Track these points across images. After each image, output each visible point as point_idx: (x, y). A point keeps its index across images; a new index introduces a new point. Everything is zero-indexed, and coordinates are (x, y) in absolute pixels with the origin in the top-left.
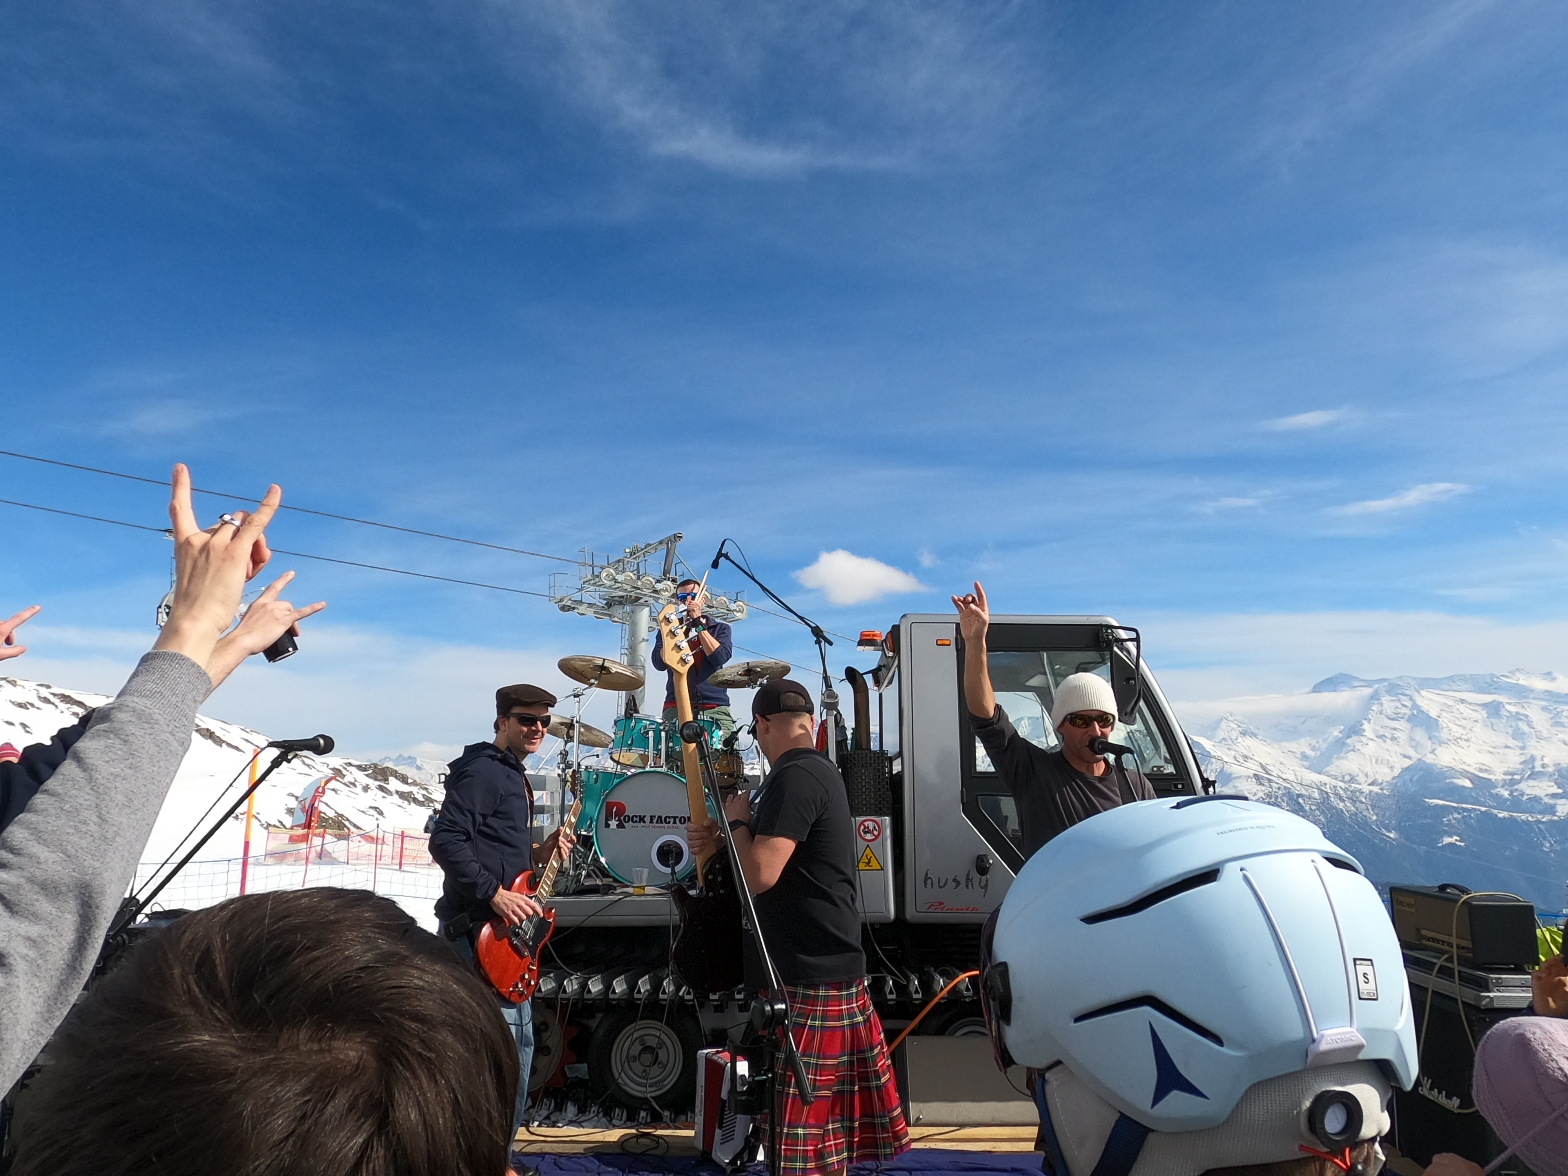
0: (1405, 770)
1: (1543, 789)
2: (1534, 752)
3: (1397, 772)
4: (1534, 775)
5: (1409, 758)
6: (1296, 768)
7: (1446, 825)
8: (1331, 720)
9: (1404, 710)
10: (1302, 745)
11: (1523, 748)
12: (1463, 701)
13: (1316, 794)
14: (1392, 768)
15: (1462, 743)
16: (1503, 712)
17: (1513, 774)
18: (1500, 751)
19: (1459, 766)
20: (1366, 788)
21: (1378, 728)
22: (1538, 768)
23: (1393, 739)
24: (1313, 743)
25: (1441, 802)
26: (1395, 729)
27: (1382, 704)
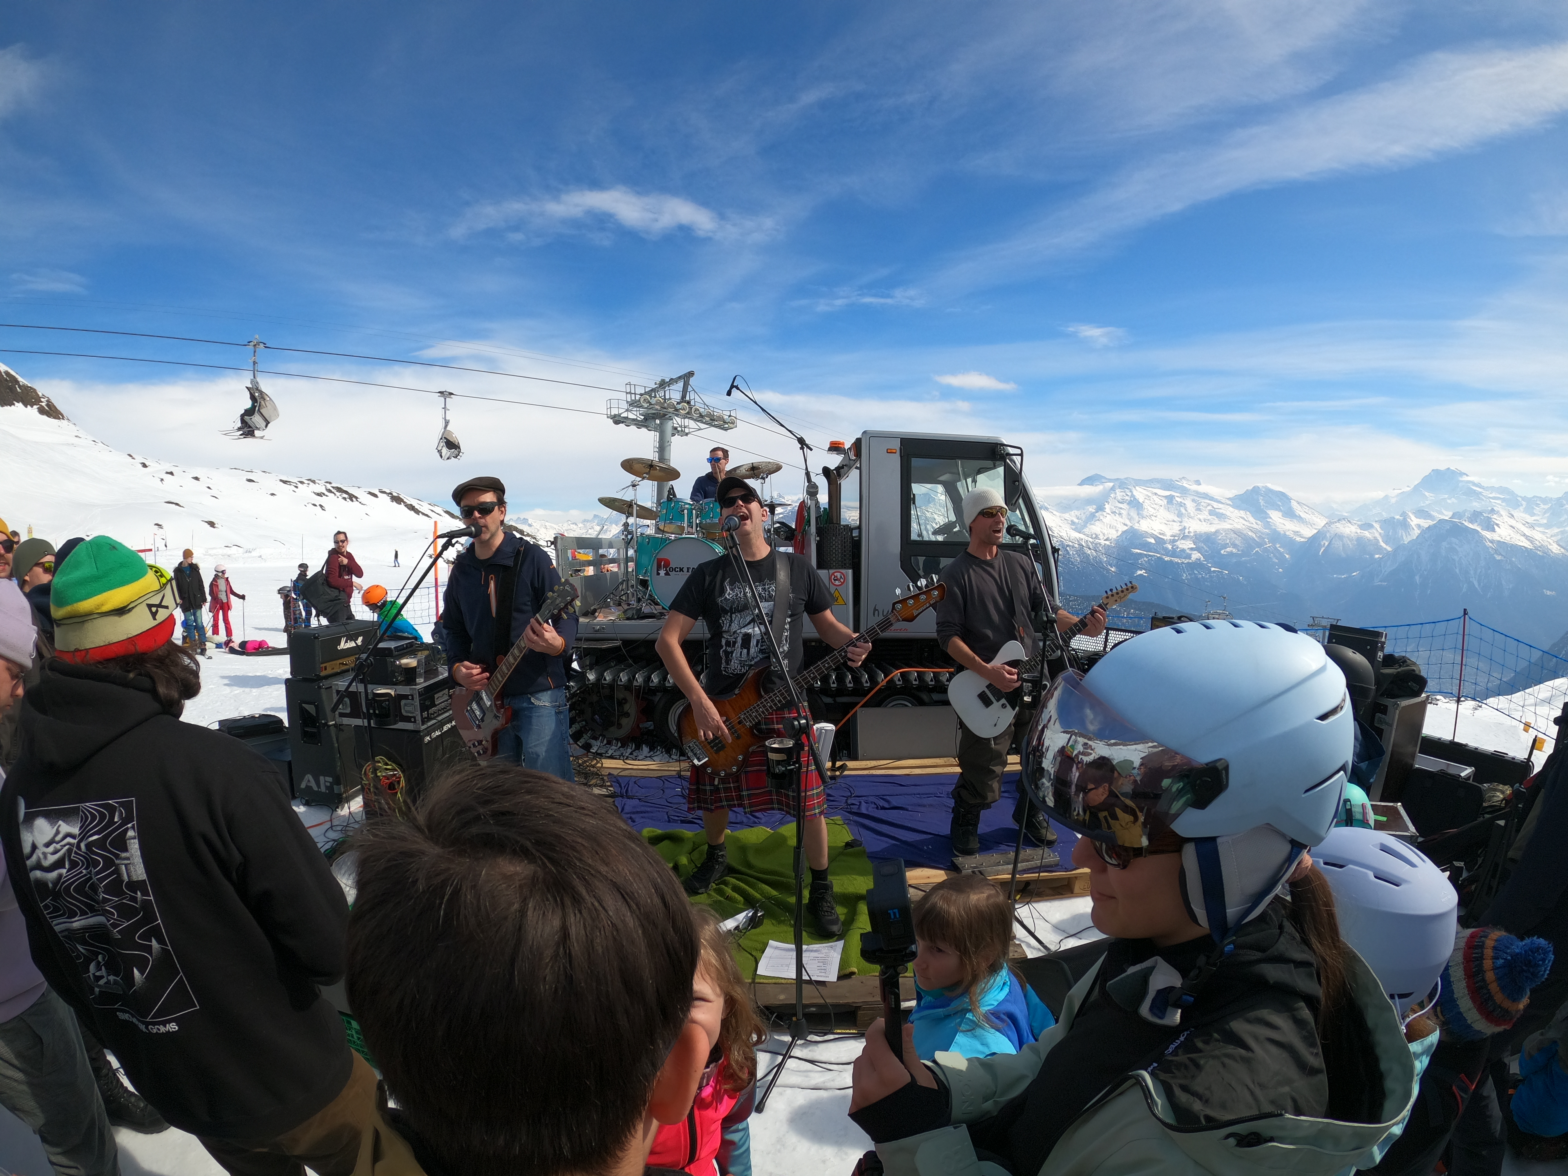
0: (1124, 532)
1: (1186, 545)
2: (1186, 525)
3: (1120, 533)
4: (1185, 537)
5: (1126, 525)
6: (1068, 530)
7: (1140, 564)
8: (1089, 501)
9: (1127, 498)
10: (1072, 515)
11: (1181, 522)
12: (1156, 494)
13: (1076, 546)
14: (1117, 531)
15: (1153, 518)
16: (1174, 502)
17: (1175, 536)
18: (1170, 523)
19: (1150, 531)
20: (1103, 542)
21: (1113, 507)
22: (1187, 534)
23: (1120, 514)
24: (1078, 514)
25: (1139, 551)
26: (1121, 508)
27: (1116, 493)
